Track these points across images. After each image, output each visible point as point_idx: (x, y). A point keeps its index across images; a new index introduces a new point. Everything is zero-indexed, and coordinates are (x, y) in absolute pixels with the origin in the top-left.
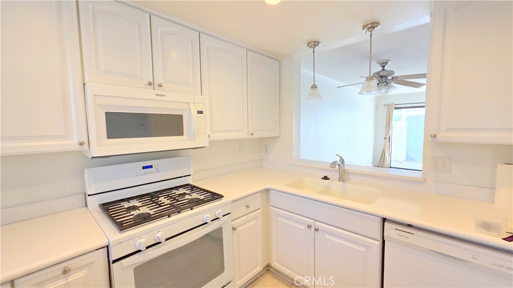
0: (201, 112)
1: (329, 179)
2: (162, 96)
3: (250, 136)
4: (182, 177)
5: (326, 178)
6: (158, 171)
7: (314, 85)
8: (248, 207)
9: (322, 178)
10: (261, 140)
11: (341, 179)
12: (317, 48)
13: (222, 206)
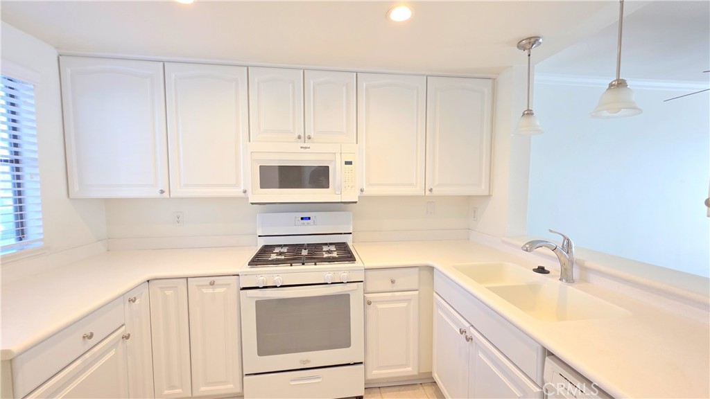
0: (350, 163)
1: (548, 272)
2: (306, 148)
3: (428, 193)
4: (341, 234)
5: (541, 270)
6: (314, 223)
7: (528, 110)
8: (393, 282)
9: (534, 270)
10: (469, 199)
11: (566, 277)
12: (534, 50)
13: (350, 271)
